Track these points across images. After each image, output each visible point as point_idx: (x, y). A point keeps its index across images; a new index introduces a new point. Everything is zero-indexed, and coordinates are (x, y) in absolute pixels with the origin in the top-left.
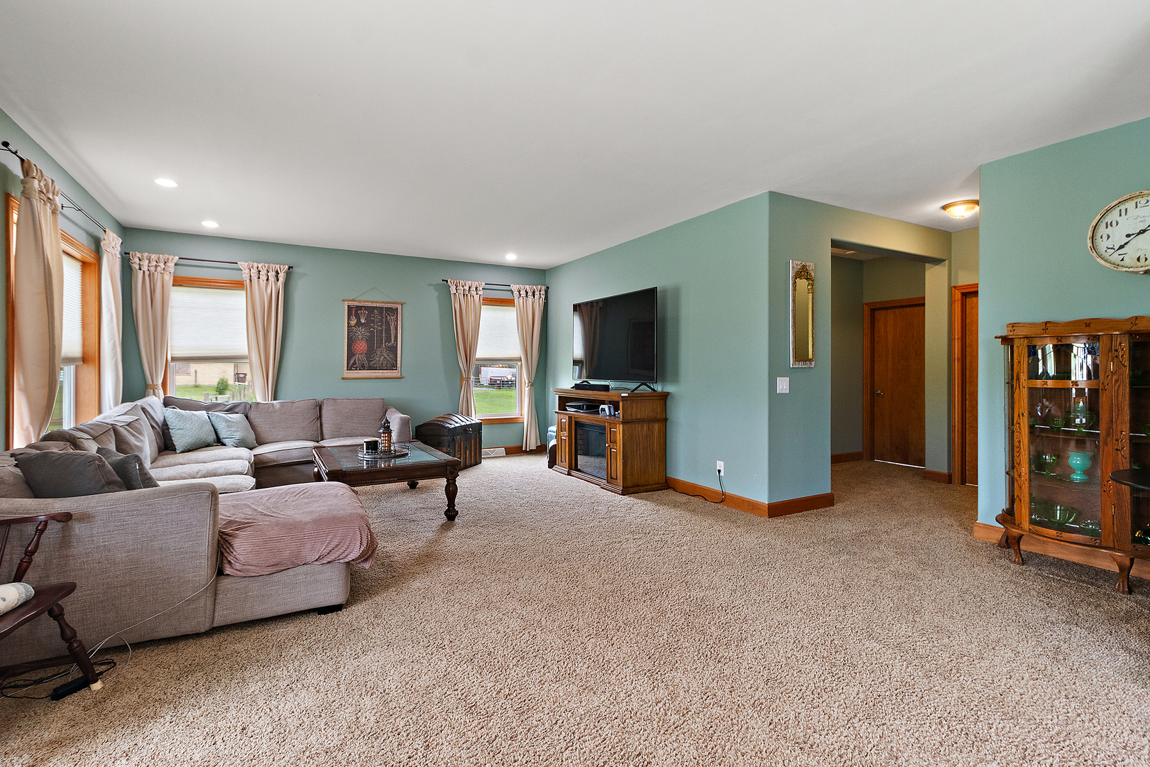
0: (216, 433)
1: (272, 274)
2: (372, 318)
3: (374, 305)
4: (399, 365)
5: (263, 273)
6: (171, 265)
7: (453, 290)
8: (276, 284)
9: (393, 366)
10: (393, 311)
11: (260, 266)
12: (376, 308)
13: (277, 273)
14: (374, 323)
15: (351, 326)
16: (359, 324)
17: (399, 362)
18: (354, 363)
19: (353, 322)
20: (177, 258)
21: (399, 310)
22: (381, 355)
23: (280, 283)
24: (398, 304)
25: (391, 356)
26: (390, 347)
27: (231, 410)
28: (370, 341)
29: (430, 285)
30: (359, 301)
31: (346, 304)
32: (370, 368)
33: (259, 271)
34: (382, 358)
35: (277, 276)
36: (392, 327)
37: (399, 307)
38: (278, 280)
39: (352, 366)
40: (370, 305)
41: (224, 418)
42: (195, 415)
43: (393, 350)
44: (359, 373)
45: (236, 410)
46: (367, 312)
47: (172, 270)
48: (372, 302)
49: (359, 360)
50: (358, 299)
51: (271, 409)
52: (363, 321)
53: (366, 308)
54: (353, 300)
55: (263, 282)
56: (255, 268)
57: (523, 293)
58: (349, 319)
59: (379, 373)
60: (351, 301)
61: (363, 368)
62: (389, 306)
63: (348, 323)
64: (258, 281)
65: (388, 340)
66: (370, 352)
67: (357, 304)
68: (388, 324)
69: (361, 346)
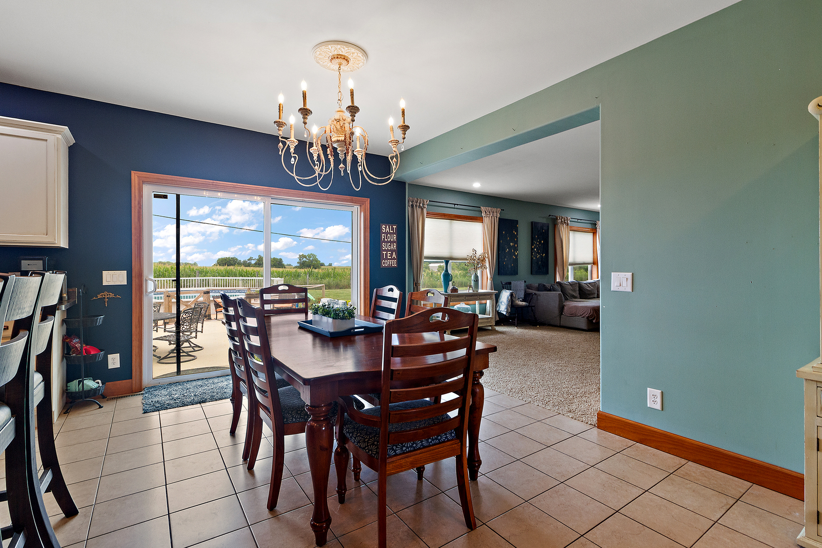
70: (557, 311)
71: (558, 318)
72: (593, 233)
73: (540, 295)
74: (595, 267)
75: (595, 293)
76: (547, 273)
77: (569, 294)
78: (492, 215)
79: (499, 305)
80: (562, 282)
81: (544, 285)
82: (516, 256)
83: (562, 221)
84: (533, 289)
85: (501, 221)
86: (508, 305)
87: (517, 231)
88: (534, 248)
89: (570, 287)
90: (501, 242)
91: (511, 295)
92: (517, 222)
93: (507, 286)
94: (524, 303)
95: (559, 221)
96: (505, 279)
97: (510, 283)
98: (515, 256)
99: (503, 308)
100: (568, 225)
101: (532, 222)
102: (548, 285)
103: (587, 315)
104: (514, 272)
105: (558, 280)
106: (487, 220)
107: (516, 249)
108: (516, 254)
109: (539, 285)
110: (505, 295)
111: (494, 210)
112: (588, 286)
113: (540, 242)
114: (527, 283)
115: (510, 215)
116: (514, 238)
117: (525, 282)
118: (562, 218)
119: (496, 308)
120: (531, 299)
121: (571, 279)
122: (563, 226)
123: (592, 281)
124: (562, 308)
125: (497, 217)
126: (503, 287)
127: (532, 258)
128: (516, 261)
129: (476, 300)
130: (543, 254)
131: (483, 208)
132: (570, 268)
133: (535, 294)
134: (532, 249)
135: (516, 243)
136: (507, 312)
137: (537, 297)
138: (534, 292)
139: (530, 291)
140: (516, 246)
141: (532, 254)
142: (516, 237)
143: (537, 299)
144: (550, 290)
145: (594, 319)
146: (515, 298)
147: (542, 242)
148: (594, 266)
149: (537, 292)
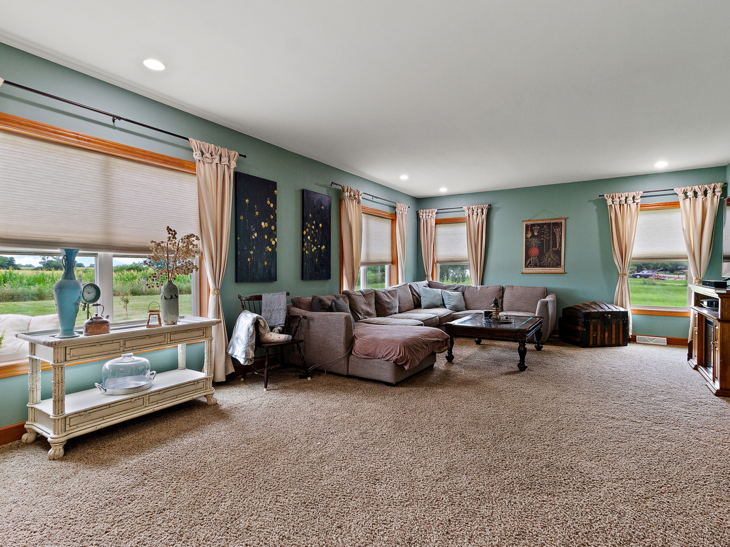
0: (443, 300)
1: (480, 211)
2: (543, 232)
3: (544, 222)
4: (562, 264)
5: (475, 211)
6: (434, 213)
7: (609, 202)
8: (481, 217)
9: (558, 265)
10: (558, 225)
11: (473, 207)
12: (545, 224)
13: (482, 210)
14: (544, 234)
15: (528, 238)
16: (533, 236)
17: (563, 262)
18: (530, 263)
19: (529, 235)
20: (436, 210)
21: (563, 224)
22: (549, 257)
23: (484, 216)
24: (562, 219)
25: (556, 258)
26: (555, 251)
27: (456, 290)
28: (541, 247)
29: (590, 201)
30: (533, 221)
31: (525, 223)
32: (541, 266)
33: (473, 210)
34: (550, 259)
35: (482, 212)
36: (557, 237)
37: (563, 221)
38: (483, 214)
39: (528, 265)
40: (541, 222)
41: (448, 293)
42: (433, 291)
43: (558, 253)
44: (532, 270)
45: (459, 290)
46: (539, 228)
47: (435, 216)
48: (543, 220)
49: (533, 260)
50: (533, 219)
51: (475, 290)
52: (536, 234)
53: (538, 225)
54: (529, 220)
55: (475, 216)
56: (471, 208)
57: (690, 194)
58: (526, 233)
59: (547, 270)
60: (527, 221)
61: (536, 266)
62: (555, 221)
63: (526, 236)
64: (473, 216)
65: (555, 245)
66: (541, 255)
67: (532, 223)
68: (554, 235)
69: (535, 251)
70: (341, 349)
71: (344, 362)
72: (392, 220)
73: (312, 319)
74: (394, 267)
75: (396, 307)
76: (327, 276)
77: (362, 310)
78: (217, 160)
79: (232, 344)
80: (351, 292)
81: (321, 301)
82: (274, 247)
83: (350, 196)
84: (302, 306)
85: (240, 178)
86: (248, 345)
87: (275, 202)
88: (308, 234)
89: (362, 299)
90: (242, 218)
91: (256, 324)
92: (273, 185)
93: (254, 303)
94: (283, 337)
95: (347, 194)
96: (248, 290)
97: (259, 298)
98: (271, 246)
99: (240, 351)
100: (359, 202)
101: (303, 191)
102: (328, 300)
103: (395, 358)
104: (270, 277)
105: (345, 288)
106: (205, 170)
107: (273, 234)
108: (273, 243)
109: (314, 298)
110: (245, 321)
111: (224, 151)
112: (386, 294)
113: (317, 226)
114: (291, 297)
115: (258, 169)
116: (270, 214)
117: (288, 294)
118: (351, 190)
119: (227, 349)
120: (297, 327)
121: (362, 287)
122: (353, 204)
123: (390, 288)
124: (350, 341)
125: (229, 167)
126: (243, 306)
127: (303, 253)
128: (273, 255)
129: (180, 341)
130: (321, 246)
131: (194, 143)
132: (362, 269)
133: (305, 317)
134: (303, 236)
135: (273, 222)
136: (246, 359)
137: (308, 322)
138: (303, 311)
139: (297, 311)
140: (273, 228)
141: (303, 246)
142: (273, 211)
143: (309, 327)
144: (330, 309)
145: (406, 364)
146: (264, 328)
147: (321, 225)
148: (392, 266)
149: (309, 314)
